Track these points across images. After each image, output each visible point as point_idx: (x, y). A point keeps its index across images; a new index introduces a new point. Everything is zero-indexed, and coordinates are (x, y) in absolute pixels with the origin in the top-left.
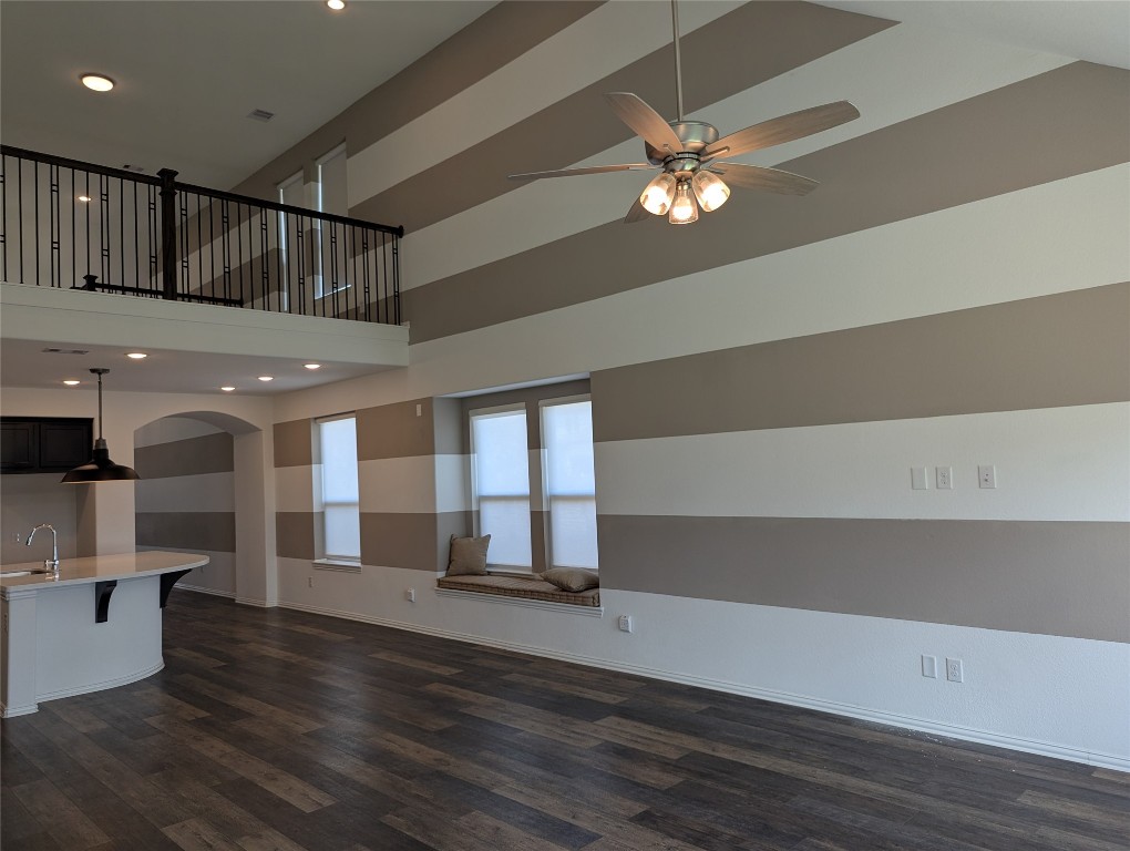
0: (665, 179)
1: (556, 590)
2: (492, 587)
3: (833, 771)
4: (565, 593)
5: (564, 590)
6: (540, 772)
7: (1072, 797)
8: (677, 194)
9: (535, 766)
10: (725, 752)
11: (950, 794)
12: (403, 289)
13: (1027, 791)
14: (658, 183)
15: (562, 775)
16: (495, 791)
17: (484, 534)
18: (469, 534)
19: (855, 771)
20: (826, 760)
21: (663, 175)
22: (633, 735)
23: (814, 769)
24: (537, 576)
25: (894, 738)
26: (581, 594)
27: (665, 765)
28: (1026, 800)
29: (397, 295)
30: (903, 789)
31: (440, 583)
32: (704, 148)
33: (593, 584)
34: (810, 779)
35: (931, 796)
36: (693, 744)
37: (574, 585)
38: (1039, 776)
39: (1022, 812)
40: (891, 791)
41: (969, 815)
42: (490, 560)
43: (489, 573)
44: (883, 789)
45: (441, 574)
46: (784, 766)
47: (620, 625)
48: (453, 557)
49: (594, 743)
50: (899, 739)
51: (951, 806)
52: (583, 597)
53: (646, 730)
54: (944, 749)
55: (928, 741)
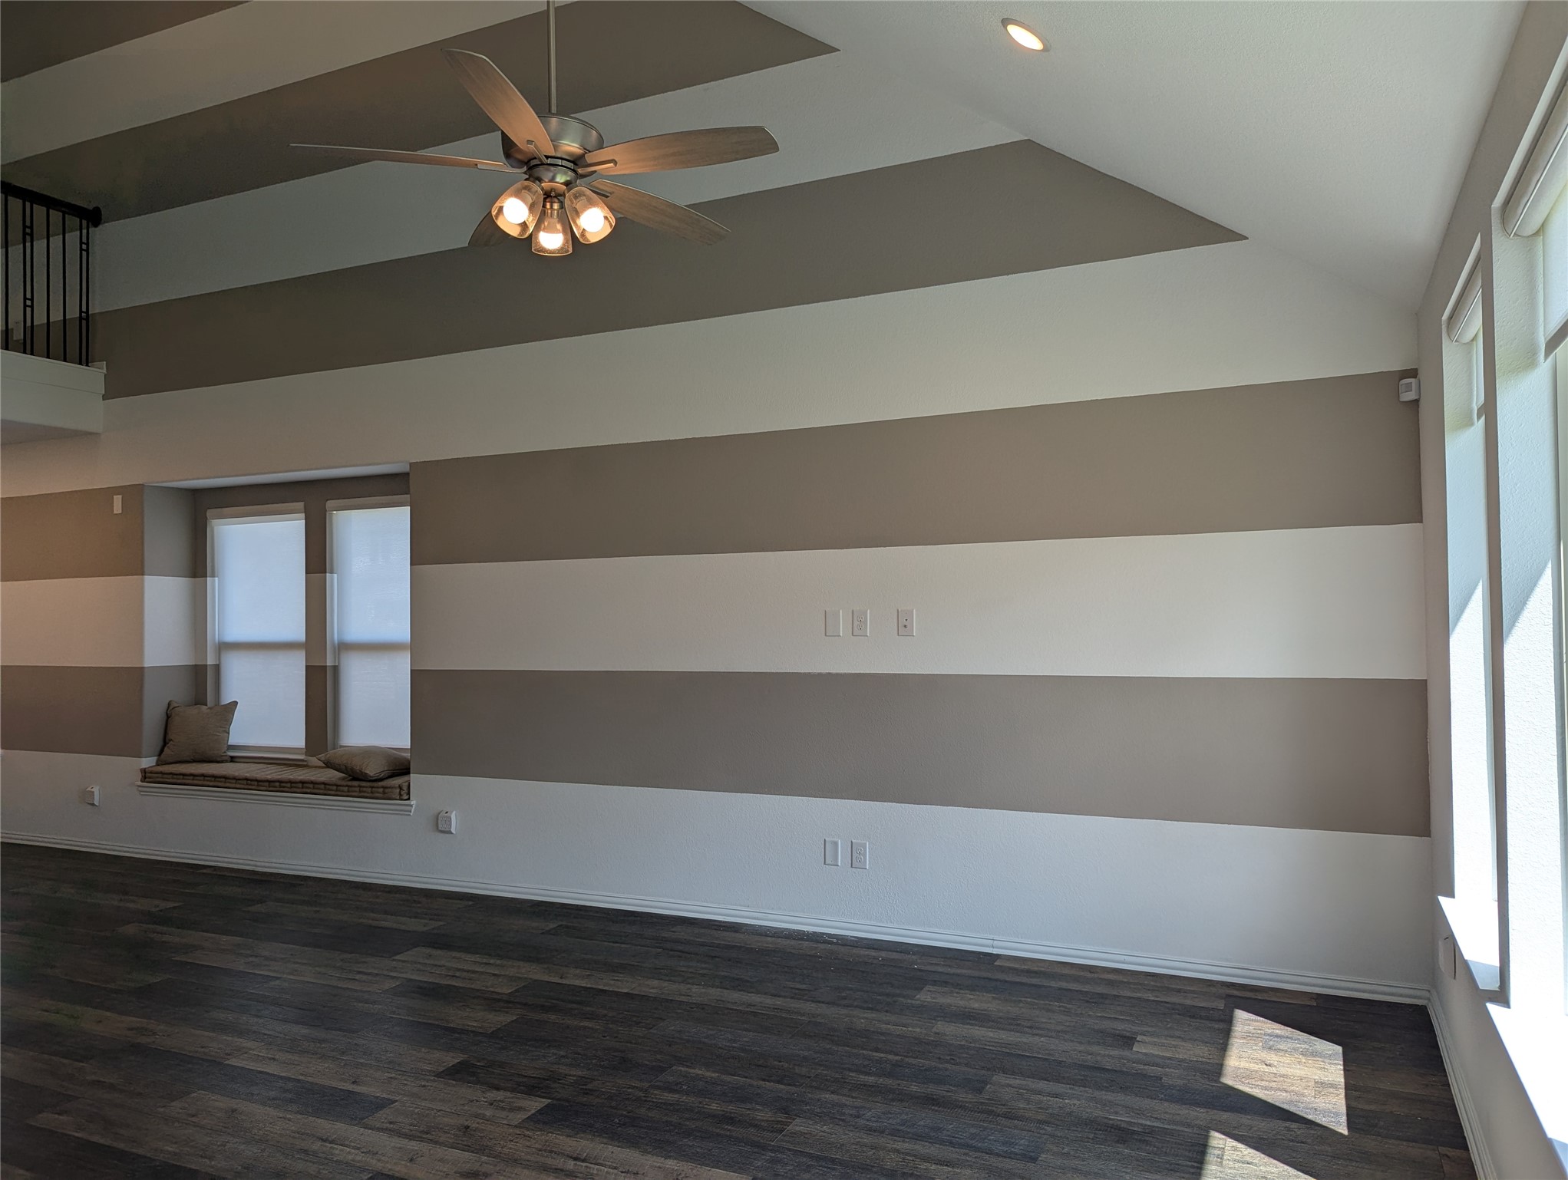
0: (526, 188)
1: (343, 779)
2: (237, 779)
3: (713, 986)
4: (356, 783)
5: (355, 779)
6: (305, 1031)
7: (972, 988)
8: (543, 214)
9: (297, 1023)
10: (576, 979)
11: (845, 998)
12: (95, 308)
13: (927, 988)
14: (517, 194)
15: (340, 1030)
16: (233, 1062)
17: (226, 700)
18: (199, 700)
19: (739, 985)
20: (704, 975)
21: (527, 183)
22: (449, 969)
23: (689, 986)
24: (314, 761)
25: (788, 942)
26: (381, 784)
27: (494, 1002)
28: (925, 997)
29: (85, 318)
30: (792, 998)
31: (146, 775)
32: (582, 156)
33: (400, 768)
34: (683, 998)
35: (823, 1002)
36: (535, 973)
37: (372, 770)
38: (940, 969)
39: (920, 1010)
40: (779, 1002)
41: (863, 1019)
42: (233, 740)
43: (233, 759)
44: (769, 1001)
45: (148, 762)
46: (652, 987)
47: (439, 825)
48: (170, 736)
49: (389, 984)
50: (793, 942)
51: (844, 1011)
52: (384, 787)
53: (467, 961)
54: (842, 949)
55: (825, 942)
